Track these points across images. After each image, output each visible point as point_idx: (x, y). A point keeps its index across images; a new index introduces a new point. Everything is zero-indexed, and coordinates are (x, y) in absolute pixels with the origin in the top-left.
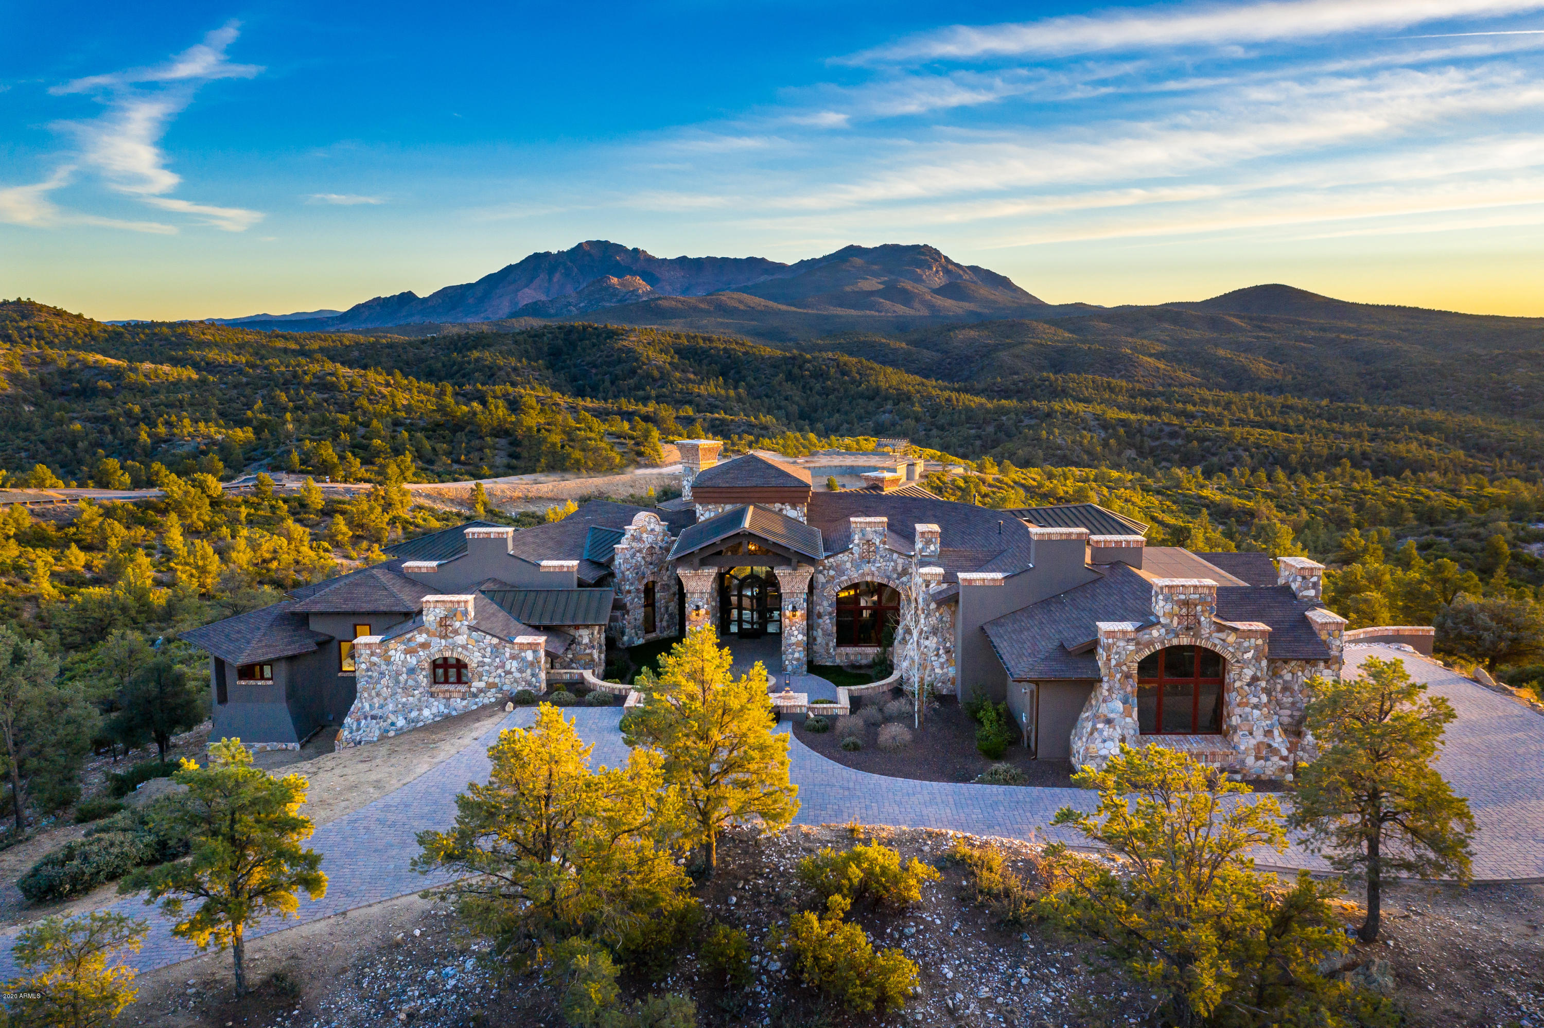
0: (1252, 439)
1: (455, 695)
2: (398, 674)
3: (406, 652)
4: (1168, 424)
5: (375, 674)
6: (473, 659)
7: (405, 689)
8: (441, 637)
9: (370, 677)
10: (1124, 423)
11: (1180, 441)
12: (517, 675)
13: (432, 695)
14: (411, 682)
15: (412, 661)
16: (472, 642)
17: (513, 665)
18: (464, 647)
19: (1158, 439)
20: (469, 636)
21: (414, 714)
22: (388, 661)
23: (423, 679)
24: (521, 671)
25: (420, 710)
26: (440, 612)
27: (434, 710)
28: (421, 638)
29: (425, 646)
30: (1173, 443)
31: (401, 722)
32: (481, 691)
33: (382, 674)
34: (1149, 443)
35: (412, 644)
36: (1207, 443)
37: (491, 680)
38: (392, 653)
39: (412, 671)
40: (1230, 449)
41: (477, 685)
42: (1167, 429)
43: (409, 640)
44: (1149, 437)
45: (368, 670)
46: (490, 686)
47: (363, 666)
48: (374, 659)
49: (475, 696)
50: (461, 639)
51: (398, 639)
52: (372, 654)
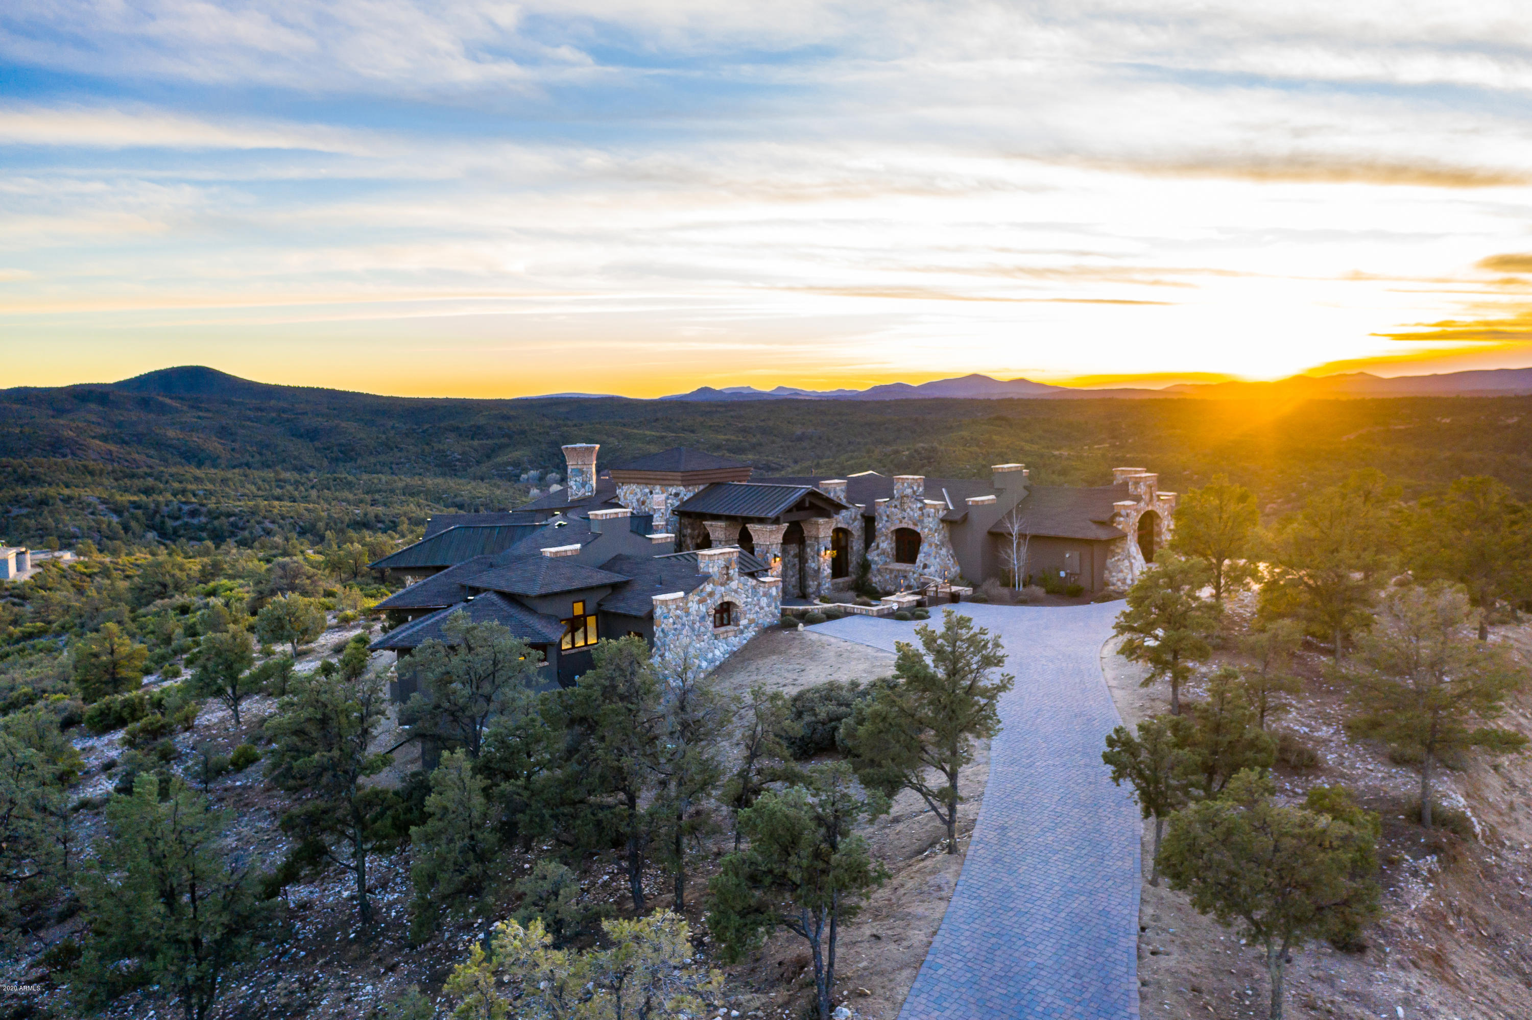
0: (276, 511)
1: (731, 634)
2: (694, 623)
3: (700, 602)
4: (186, 503)
5: (679, 626)
6: (740, 600)
7: (698, 636)
8: (722, 585)
9: (676, 629)
10: (137, 505)
11: (203, 519)
12: (767, 609)
13: (716, 637)
14: (702, 629)
15: (703, 609)
16: (741, 586)
17: (764, 601)
18: (736, 591)
19: (177, 518)
20: (739, 582)
21: (710, 656)
22: (688, 613)
23: (709, 623)
24: (769, 605)
25: (713, 652)
26: (722, 563)
27: (722, 649)
28: (709, 588)
29: (711, 594)
30: (195, 521)
31: (704, 664)
32: (746, 627)
33: (683, 625)
34: (170, 523)
35: (704, 594)
36: (232, 519)
37: (751, 617)
38: (690, 604)
39: (703, 618)
40: (259, 523)
41: (743, 622)
42: (186, 508)
43: (702, 591)
44: (169, 517)
45: (674, 623)
46: (751, 621)
47: (671, 620)
48: (678, 612)
49: (742, 632)
50: (734, 585)
51: (695, 592)
52: (677, 608)
